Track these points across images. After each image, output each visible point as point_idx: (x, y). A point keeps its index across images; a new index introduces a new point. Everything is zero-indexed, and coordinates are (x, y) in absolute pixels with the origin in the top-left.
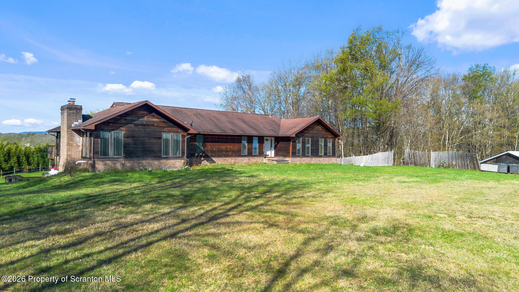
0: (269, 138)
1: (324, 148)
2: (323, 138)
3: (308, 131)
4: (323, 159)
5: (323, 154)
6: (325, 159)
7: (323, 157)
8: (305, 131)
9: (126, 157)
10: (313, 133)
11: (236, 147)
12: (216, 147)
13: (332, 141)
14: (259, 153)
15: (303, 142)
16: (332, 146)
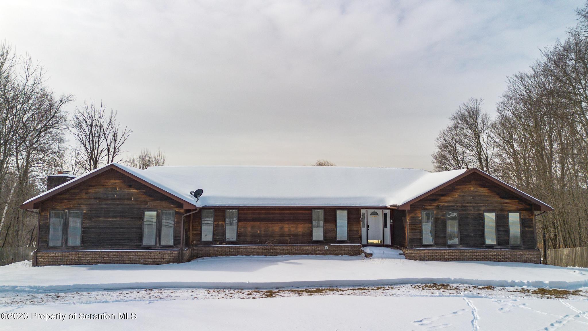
0: (380, 212)
1: (498, 230)
2: (492, 211)
3: (450, 198)
5: (496, 244)
8: (442, 198)
9: (85, 247)
10: (463, 201)
11: (301, 228)
12: (261, 227)
13: (522, 216)
14: (350, 239)
15: (437, 220)
16: (522, 228)
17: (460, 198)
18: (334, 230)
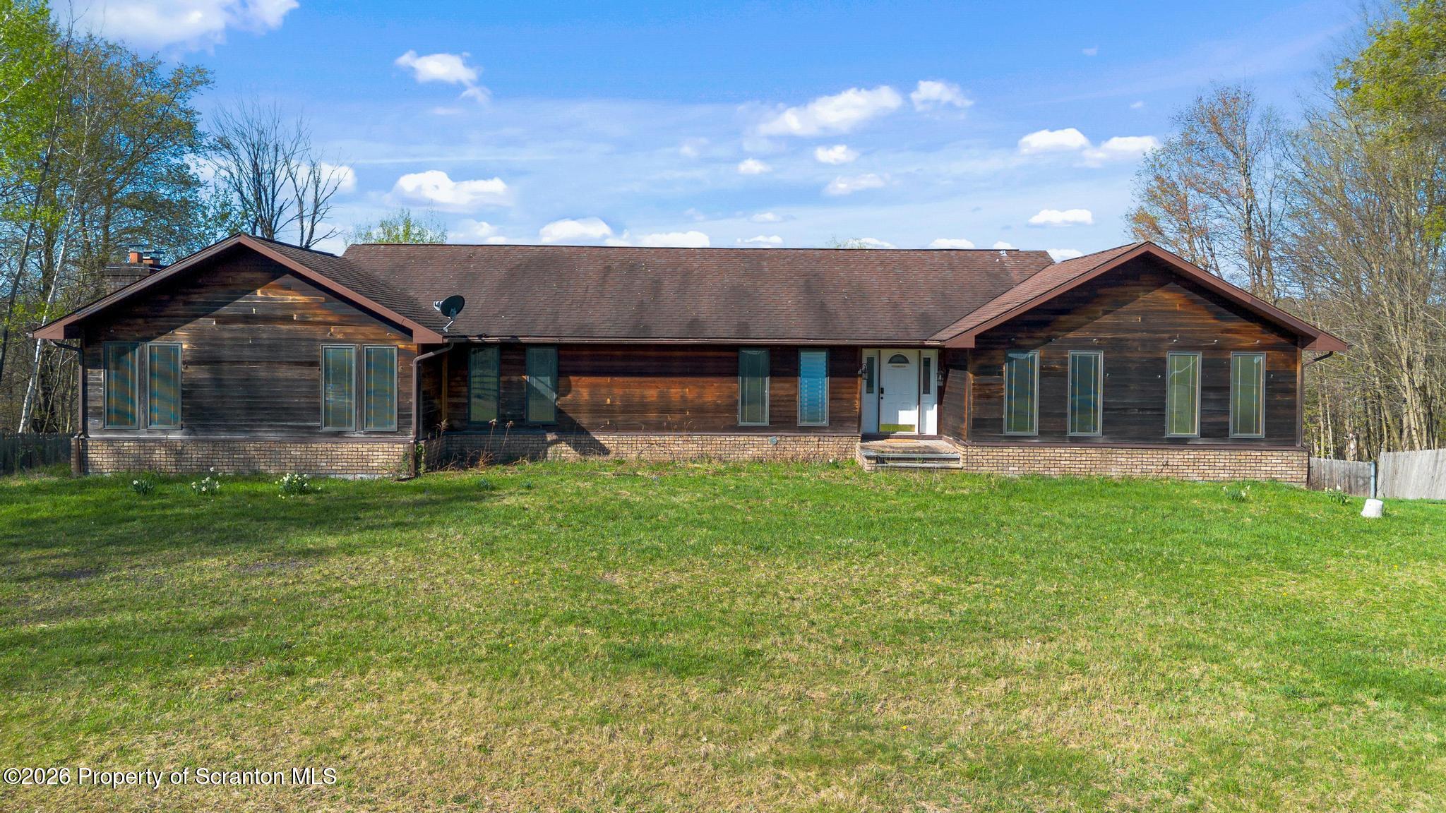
0: (912, 355)
1: (1203, 400)
2: (1194, 348)
3: (1082, 319)
4: (1190, 455)
5: (1196, 433)
6: (1211, 455)
7: (1196, 447)
8: (1063, 318)
9: (191, 430)
10: (1117, 328)
11: (712, 391)
12: (615, 390)
13: (1270, 363)
14: (832, 420)
15: (1046, 372)
16: (1270, 392)
17: (1108, 319)
18: (792, 400)
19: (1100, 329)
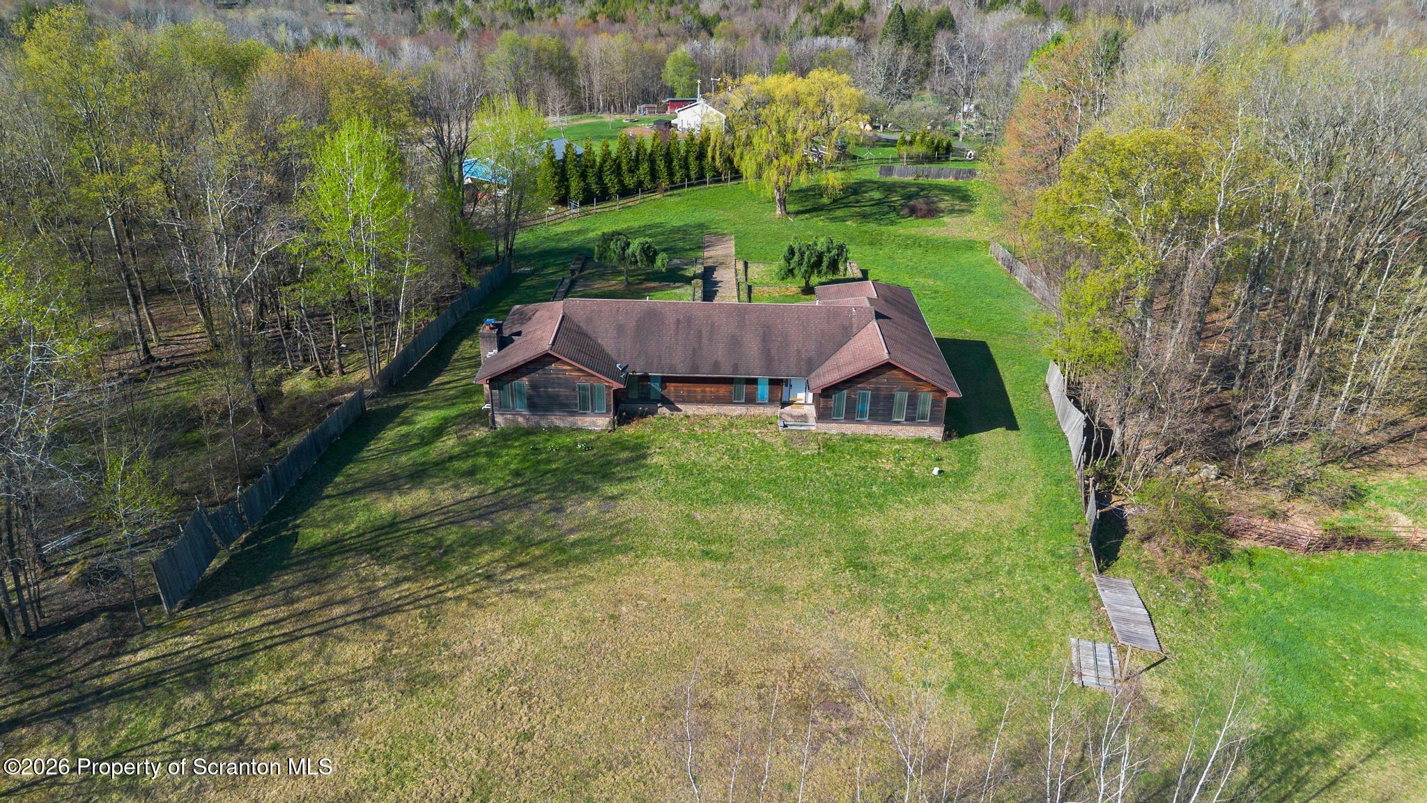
1: (907, 408)
2: (905, 391)
3: (864, 380)
4: (900, 427)
5: (903, 420)
6: (908, 427)
7: (903, 425)
8: (856, 379)
9: (531, 411)
10: (877, 383)
11: (723, 390)
12: (684, 389)
13: (934, 397)
14: (770, 400)
15: (848, 398)
16: (933, 407)
17: (874, 380)
18: (755, 393)
19: (870, 383)
